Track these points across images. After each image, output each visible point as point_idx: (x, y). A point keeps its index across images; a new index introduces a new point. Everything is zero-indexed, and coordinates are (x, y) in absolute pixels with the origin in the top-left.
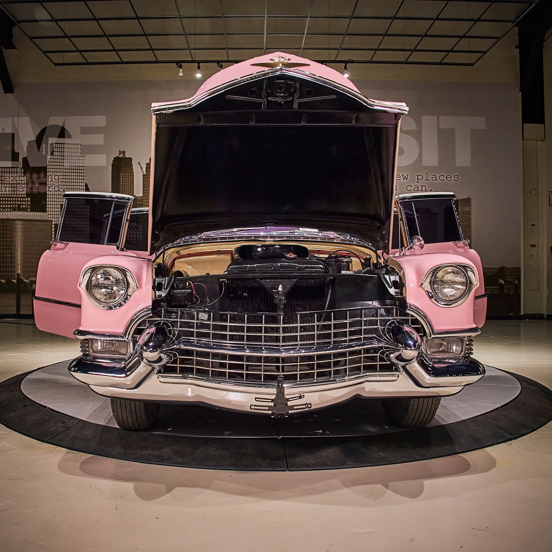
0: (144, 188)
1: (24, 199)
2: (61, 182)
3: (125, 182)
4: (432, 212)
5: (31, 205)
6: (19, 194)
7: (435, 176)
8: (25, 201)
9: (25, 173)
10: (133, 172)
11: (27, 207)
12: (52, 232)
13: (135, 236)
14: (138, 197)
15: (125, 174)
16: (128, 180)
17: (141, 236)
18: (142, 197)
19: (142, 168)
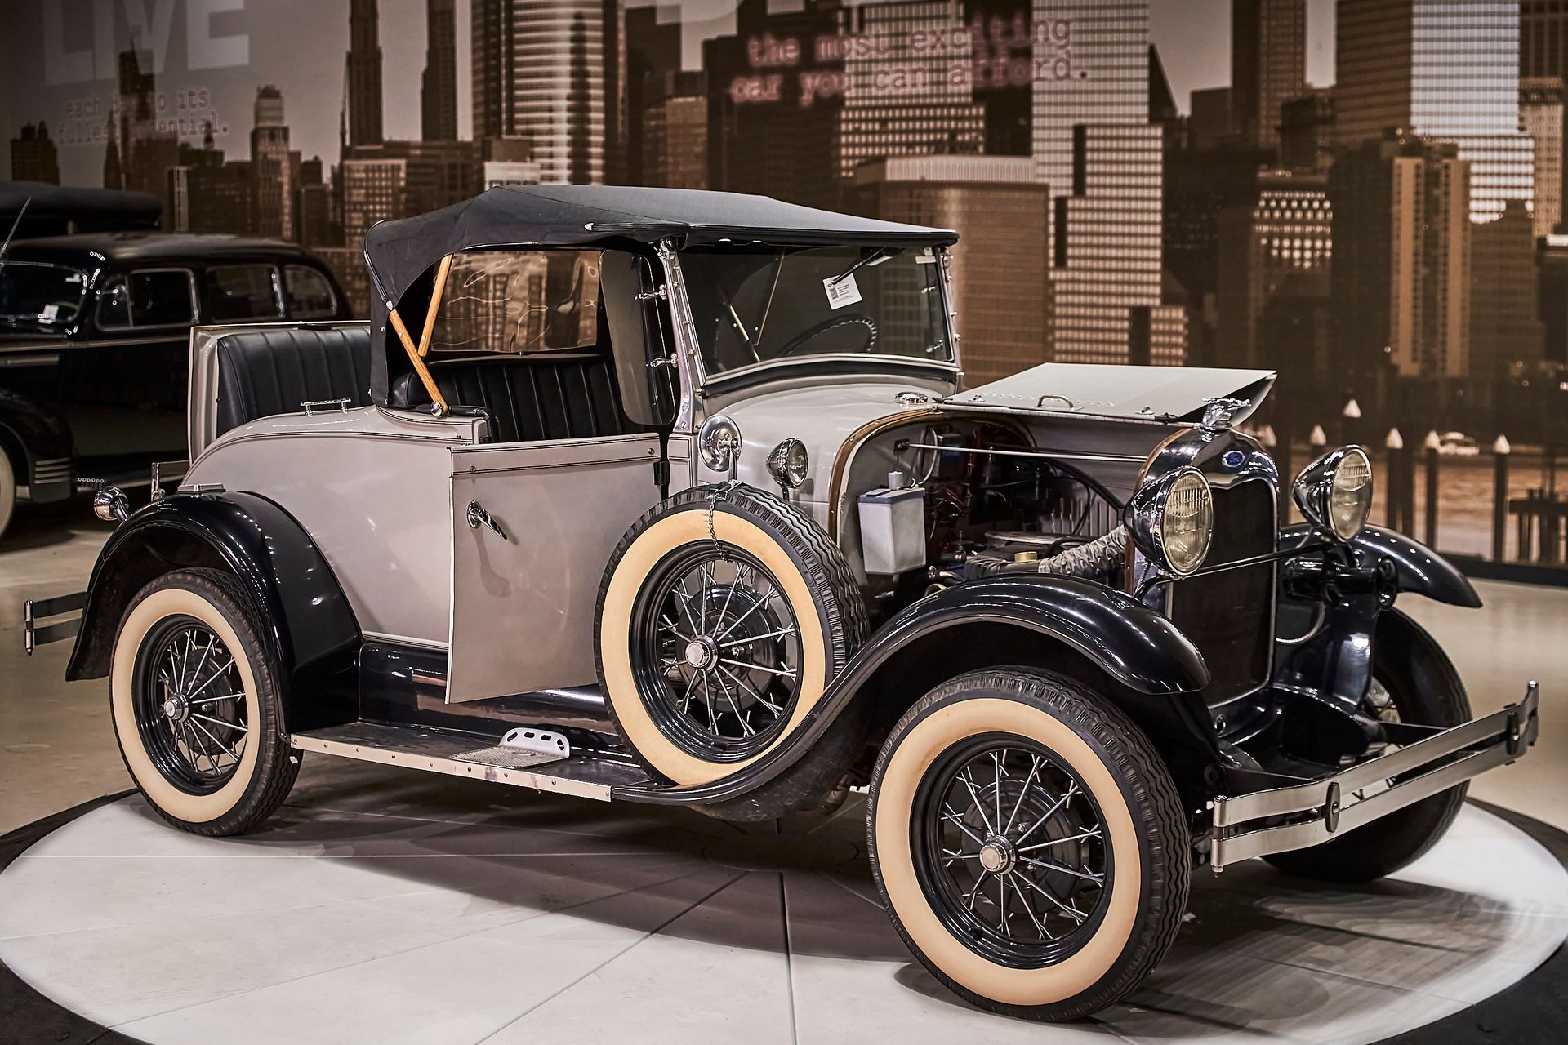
0: (1340, 58)
1: (967, 112)
2: (1075, 44)
3: (1276, 32)
5: (988, 132)
6: (952, 95)
8: (970, 118)
9: (968, 19)
11: (976, 137)
12: (1046, 229)
13: (1308, 244)
14: (1319, 90)
16: (1288, 27)
17: (1329, 244)
18: (1332, 88)
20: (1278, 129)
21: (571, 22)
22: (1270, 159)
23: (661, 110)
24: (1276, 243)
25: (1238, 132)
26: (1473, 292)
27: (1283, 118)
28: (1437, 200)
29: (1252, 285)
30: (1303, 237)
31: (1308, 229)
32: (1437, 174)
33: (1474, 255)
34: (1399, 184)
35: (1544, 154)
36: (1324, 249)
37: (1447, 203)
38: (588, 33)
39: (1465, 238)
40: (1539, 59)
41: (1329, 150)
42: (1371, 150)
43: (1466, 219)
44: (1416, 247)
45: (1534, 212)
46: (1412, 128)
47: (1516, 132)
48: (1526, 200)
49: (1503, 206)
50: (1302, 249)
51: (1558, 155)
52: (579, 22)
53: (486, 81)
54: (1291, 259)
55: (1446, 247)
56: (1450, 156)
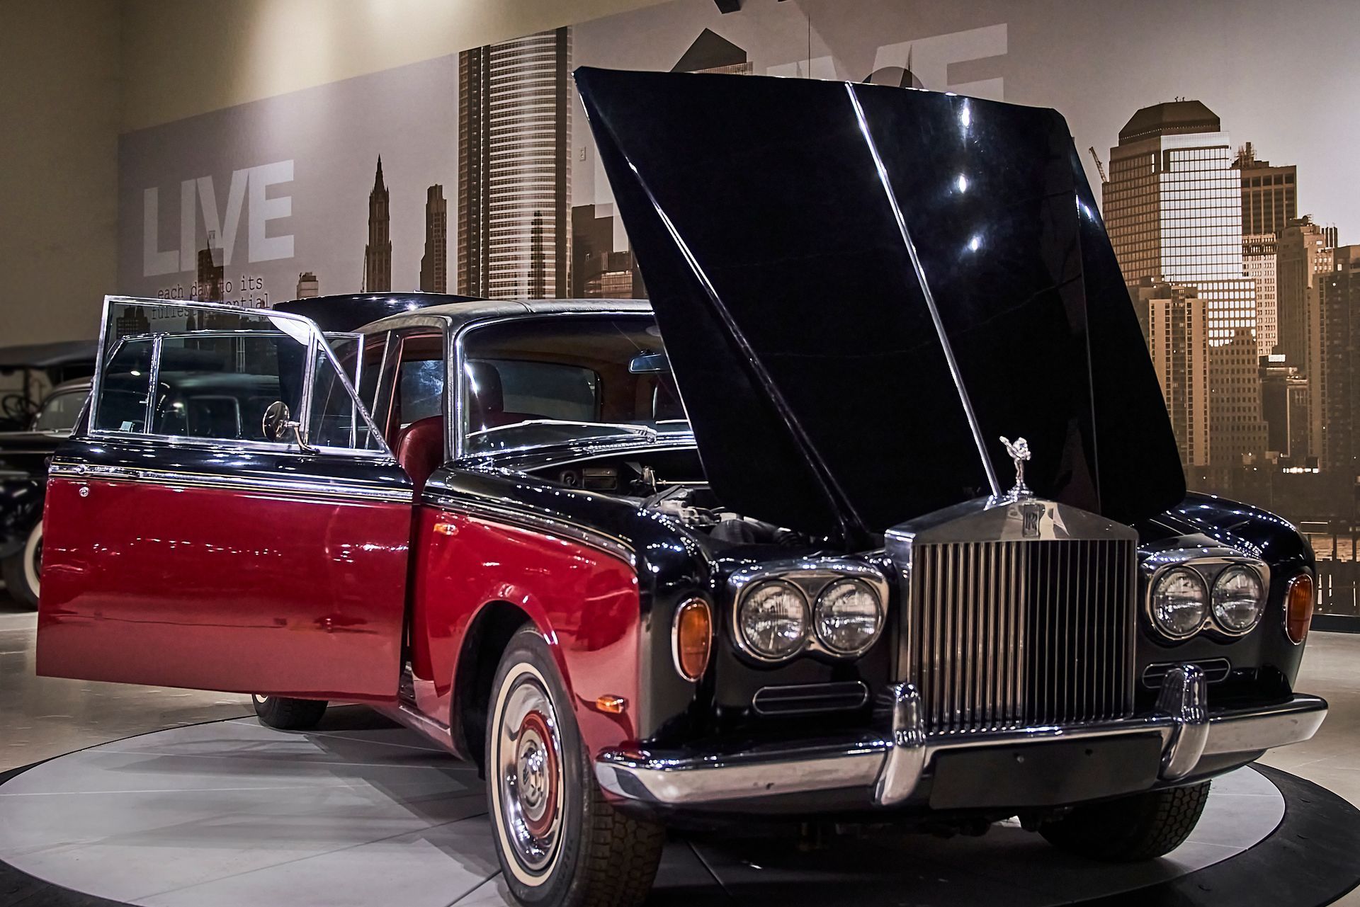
19: (1100, 163)
21: (534, 218)
23: (597, 282)
26: (1212, 401)
28: (1183, 332)
32: (1182, 310)
33: (1211, 372)
34: (1153, 319)
35: (1263, 293)
37: (1190, 333)
38: (543, 226)
39: (1205, 360)
40: (1257, 221)
43: (1205, 345)
44: (1168, 367)
45: (1256, 337)
46: (1163, 276)
47: (1241, 277)
48: (1251, 328)
49: (1233, 335)
51: (1275, 293)
52: (536, 218)
53: (468, 264)
55: (1190, 366)
56: (1194, 297)
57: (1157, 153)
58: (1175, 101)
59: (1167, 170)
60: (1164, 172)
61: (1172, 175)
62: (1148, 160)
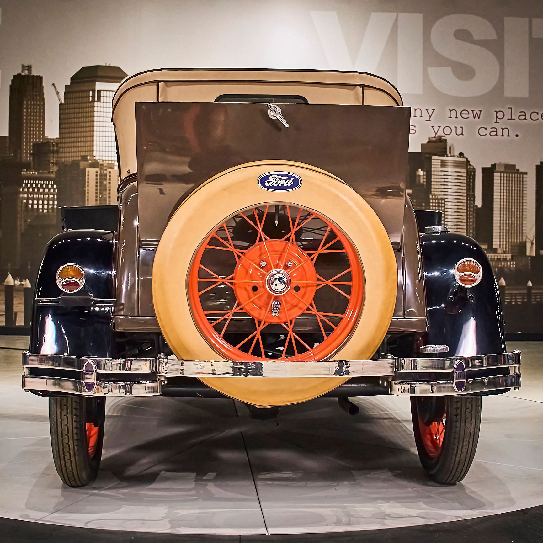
0: (61, 127)
3: (31, 114)
4: (518, 170)
7: (523, 114)
10: (43, 99)
13: (46, 202)
14: (51, 139)
15: (31, 102)
16: (36, 112)
17: (56, 203)
18: (57, 138)
19: (58, 93)
20: (31, 154)
22: (28, 167)
24: (31, 202)
25: (12, 155)
27: (33, 150)
28: (106, 185)
29: (19, 220)
30: (43, 200)
31: (46, 196)
32: (106, 175)
34: (88, 179)
36: (53, 204)
37: (110, 187)
41: (57, 164)
42: (76, 164)
44: (96, 204)
46: (95, 156)
50: (43, 204)
54: (38, 208)
56: (111, 168)
57: (94, 91)
58: (105, 65)
59: (99, 100)
60: (97, 101)
61: (102, 103)
62: (88, 93)
